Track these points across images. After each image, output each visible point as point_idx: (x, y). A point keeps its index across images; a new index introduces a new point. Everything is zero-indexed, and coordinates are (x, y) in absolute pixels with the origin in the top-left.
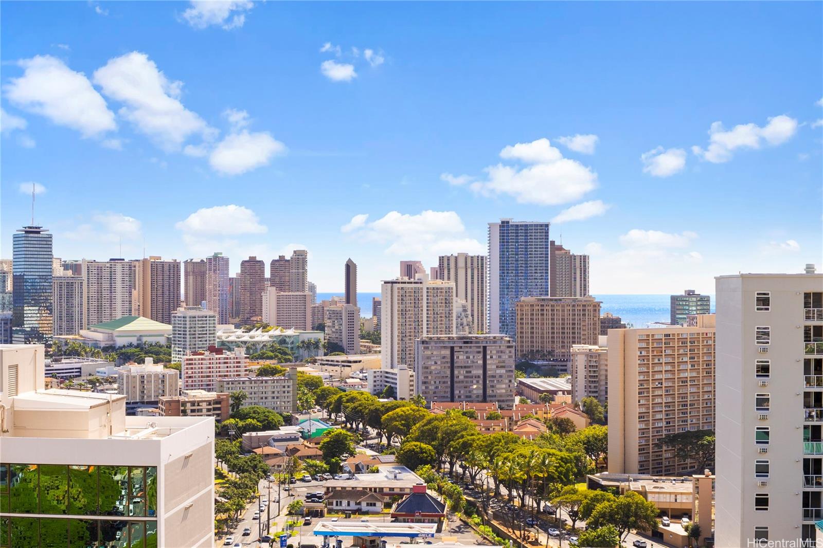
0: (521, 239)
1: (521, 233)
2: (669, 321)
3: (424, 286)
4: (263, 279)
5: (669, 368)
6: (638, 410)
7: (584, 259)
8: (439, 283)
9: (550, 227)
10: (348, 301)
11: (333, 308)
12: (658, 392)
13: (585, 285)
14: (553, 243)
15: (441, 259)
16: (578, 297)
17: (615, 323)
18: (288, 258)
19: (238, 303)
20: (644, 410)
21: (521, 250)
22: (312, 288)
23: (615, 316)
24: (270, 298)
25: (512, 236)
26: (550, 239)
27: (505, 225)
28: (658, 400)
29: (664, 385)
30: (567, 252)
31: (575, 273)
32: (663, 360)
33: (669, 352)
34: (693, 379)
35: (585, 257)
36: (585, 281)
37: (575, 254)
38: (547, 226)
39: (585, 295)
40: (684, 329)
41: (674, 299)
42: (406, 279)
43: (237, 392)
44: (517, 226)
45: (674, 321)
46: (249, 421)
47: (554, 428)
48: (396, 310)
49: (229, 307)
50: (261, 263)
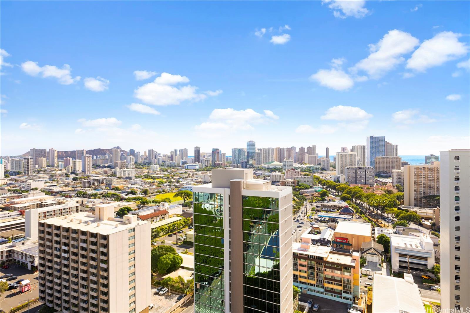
0: (377, 141)
1: (376, 139)
2: (424, 163)
3: (348, 154)
4: (305, 152)
5: (424, 177)
6: (414, 188)
7: (396, 146)
8: (352, 153)
9: (385, 137)
10: (327, 158)
11: (323, 159)
12: (420, 184)
13: (396, 153)
14: (386, 142)
15: (353, 147)
16: (394, 156)
17: (406, 164)
18: (311, 147)
19: (299, 158)
20: (416, 188)
21: (377, 144)
22: (317, 154)
23: (406, 162)
24: (306, 157)
25: (374, 140)
26: (386, 140)
27: (371, 137)
28: (421, 186)
29: (423, 181)
30: (391, 144)
31: (393, 150)
32: (422, 174)
33: (424, 172)
34: (432, 180)
35: (396, 145)
36: (396, 152)
37: (394, 145)
38: (384, 137)
39: (396, 156)
40: (429, 165)
41: (426, 157)
42: (343, 152)
43: (298, 180)
44: (375, 137)
45: (426, 163)
46: (301, 187)
47: (387, 192)
48: (340, 160)
49: (296, 159)
50: (304, 148)
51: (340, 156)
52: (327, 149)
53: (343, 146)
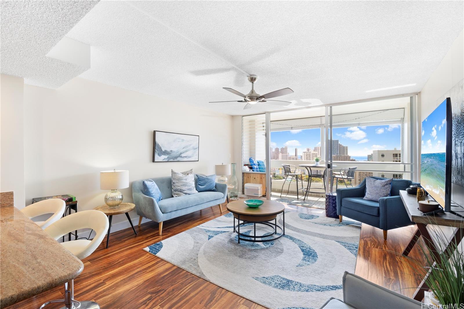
2: (367, 160)
3: (311, 153)
4: (279, 152)
6: (359, 178)
7: (347, 147)
8: (314, 152)
10: (296, 156)
11: (293, 157)
12: (363, 175)
13: (347, 153)
14: (339, 144)
15: (315, 148)
16: (345, 155)
18: (284, 148)
19: (274, 156)
20: (360, 178)
22: (289, 153)
24: (280, 155)
26: (339, 143)
28: (363, 177)
29: (365, 173)
30: (343, 146)
31: (345, 150)
37: (345, 146)
38: (338, 140)
39: (347, 155)
41: (368, 156)
42: (307, 152)
43: (274, 172)
46: (277, 178)
47: (339, 182)
48: (305, 157)
49: (273, 157)
50: (279, 149)
51: (305, 154)
52: (296, 149)
53: (308, 148)
